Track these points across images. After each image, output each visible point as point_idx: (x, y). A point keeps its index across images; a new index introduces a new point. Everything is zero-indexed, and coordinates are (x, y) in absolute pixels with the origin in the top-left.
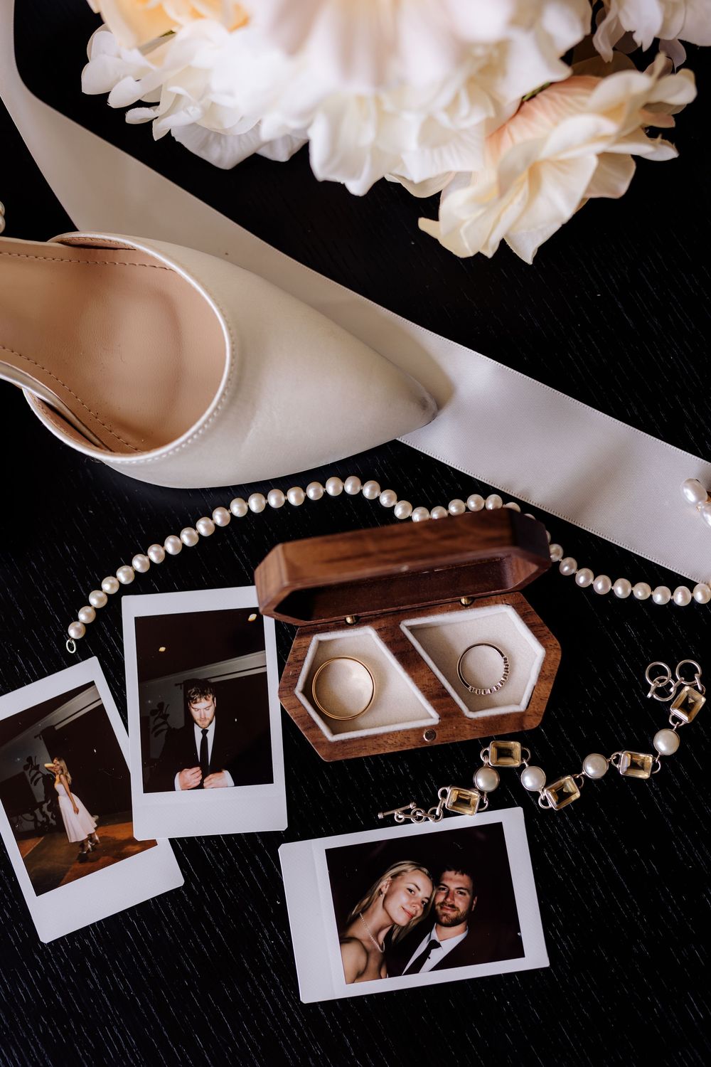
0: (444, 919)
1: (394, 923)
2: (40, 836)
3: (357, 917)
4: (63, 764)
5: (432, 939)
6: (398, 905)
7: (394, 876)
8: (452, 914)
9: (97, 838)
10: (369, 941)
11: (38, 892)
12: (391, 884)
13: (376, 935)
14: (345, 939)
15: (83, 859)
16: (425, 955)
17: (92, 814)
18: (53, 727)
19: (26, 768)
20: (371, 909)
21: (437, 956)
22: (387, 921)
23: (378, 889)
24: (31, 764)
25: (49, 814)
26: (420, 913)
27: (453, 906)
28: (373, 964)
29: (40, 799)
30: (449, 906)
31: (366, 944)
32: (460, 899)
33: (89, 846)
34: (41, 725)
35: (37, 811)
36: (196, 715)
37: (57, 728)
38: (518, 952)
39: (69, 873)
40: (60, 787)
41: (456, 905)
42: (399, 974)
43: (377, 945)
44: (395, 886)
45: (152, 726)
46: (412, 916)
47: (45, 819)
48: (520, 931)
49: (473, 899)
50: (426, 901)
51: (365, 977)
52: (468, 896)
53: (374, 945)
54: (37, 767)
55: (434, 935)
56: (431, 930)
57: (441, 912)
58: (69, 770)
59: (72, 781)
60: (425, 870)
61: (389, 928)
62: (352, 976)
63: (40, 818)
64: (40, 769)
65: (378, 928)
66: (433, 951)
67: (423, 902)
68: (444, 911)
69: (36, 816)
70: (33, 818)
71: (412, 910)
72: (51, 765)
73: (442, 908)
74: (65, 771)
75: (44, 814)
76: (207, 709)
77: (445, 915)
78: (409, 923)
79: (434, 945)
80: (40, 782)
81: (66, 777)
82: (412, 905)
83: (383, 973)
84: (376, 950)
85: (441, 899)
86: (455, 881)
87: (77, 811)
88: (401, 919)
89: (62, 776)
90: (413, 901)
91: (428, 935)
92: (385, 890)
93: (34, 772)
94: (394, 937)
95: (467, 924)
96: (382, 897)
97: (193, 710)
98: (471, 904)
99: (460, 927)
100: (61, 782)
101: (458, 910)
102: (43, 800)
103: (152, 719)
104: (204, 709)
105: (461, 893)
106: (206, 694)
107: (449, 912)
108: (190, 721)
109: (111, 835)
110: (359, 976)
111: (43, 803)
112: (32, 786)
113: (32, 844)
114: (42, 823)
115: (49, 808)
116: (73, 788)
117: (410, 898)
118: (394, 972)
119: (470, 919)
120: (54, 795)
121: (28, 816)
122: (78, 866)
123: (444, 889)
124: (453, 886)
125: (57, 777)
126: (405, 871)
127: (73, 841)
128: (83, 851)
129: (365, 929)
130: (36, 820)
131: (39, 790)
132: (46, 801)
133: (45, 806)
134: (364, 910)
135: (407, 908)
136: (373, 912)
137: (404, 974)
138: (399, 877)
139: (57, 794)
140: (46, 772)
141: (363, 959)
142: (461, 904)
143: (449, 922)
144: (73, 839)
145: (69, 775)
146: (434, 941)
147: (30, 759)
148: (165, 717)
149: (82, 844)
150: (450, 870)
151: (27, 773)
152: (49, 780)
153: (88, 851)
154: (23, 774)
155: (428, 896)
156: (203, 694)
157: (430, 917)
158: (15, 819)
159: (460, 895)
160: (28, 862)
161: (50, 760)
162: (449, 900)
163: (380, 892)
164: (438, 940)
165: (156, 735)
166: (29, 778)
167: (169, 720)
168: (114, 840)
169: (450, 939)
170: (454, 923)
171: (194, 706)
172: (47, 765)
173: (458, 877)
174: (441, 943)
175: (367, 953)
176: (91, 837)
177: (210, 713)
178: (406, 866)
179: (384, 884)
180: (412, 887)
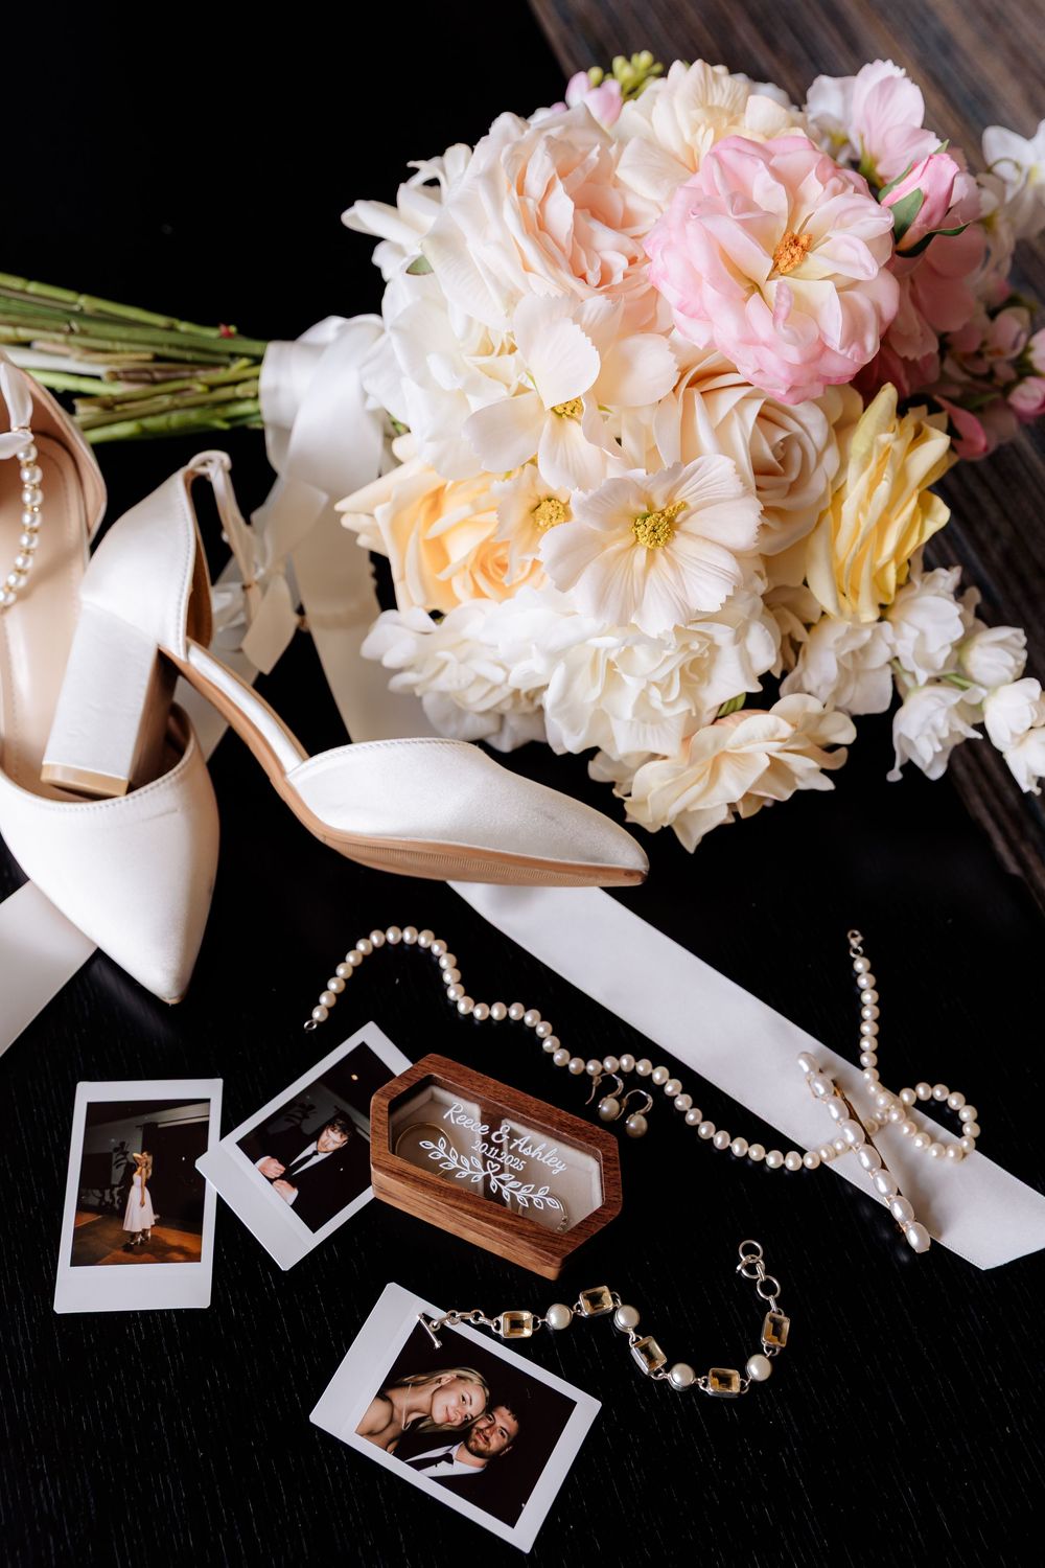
0: (472, 1444)
1: (430, 1414)
2: (98, 1214)
3: (406, 1385)
4: (150, 1159)
5: (450, 1452)
6: (445, 1403)
7: (460, 1377)
8: (482, 1445)
9: (149, 1235)
10: (401, 1413)
11: (73, 1264)
12: (452, 1381)
13: (410, 1412)
14: (382, 1395)
15: (128, 1248)
16: (434, 1461)
17: (155, 1213)
18: (157, 1124)
19: (116, 1150)
20: (421, 1388)
21: (443, 1469)
22: (426, 1408)
23: (438, 1377)
24: (122, 1149)
25: (117, 1198)
26: (457, 1423)
27: (487, 1439)
28: (389, 1433)
29: (115, 1181)
30: (485, 1437)
31: (396, 1412)
32: (498, 1438)
33: (139, 1240)
34: (148, 1118)
35: (107, 1192)
36: (324, 1137)
37: (160, 1126)
38: (511, 1519)
39: (109, 1257)
40: (138, 1179)
41: (491, 1440)
42: (403, 1459)
43: (405, 1421)
44: (454, 1385)
45: (290, 1112)
46: (449, 1421)
47: (111, 1201)
48: (525, 1503)
49: (508, 1446)
50: (470, 1418)
51: (375, 1438)
52: (505, 1441)
53: (401, 1418)
54: (126, 1153)
55: (455, 1451)
56: (455, 1444)
57: (474, 1435)
58: (153, 1167)
59: (151, 1177)
60: (488, 1392)
61: (423, 1415)
62: (366, 1429)
63: (107, 1198)
64: (128, 1156)
65: (415, 1407)
66: (443, 1462)
67: (466, 1416)
68: (477, 1438)
69: (104, 1195)
70: (100, 1195)
71: (452, 1416)
72: (139, 1156)
73: (477, 1433)
74: (149, 1166)
75: (112, 1197)
76: (335, 1142)
77: (476, 1441)
78: (442, 1424)
79: (448, 1458)
80: (123, 1167)
81: (147, 1172)
82: (456, 1411)
83: (391, 1447)
84: (400, 1424)
85: (482, 1425)
86: (505, 1419)
87: (142, 1204)
88: (439, 1416)
89: (144, 1170)
90: (459, 1409)
91: (449, 1447)
92: (444, 1382)
93: (121, 1156)
94: (421, 1426)
95: (488, 1463)
96: (438, 1385)
97: (325, 1132)
98: (503, 1449)
99: (481, 1461)
100: (141, 1174)
101: (489, 1445)
102: (117, 1183)
103: (297, 1108)
104: (332, 1140)
105: (502, 1434)
106: (345, 1133)
107: (480, 1441)
108: (316, 1137)
109: (164, 1238)
110: (370, 1434)
111: (117, 1186)
112: (114, 1167)
113: (89, 1218)
114: (107, 1203)
115: (119, 1193)
116: (149, 1184)
117: (459, 1404)
118: (401, 1454)
119: (493, 1461)
120: (128, 1183)
121: (97, 1192)
122: (120, 1253)
123: (490, 1419)
124: (500, 1423)
125: (139, 1169)
126: (471, 1380)
127: (127, 1229)
128: (132, 1241)
129: (404, 1399)
130: (102, 1199)
131: (118, 1174)
132: (119, 1186)
133: (117, 1189)
134: (416, 1384)
135: (451, 1411)
136: (421, 1392)
137: (409, 1463)
138: (463, 1381)
139: (132, 1183)
140: (132, 1161)
141: (384, 1423)
142: (496, 1443)
143: (475, 1450)
144: (127, 1228)
145: (150, 1171)
146: (451, 1456)
147: (123, 1144)
148: (306, 1117)
149: (133, 1235)
150: (507, 1408)
151: (115, 1155)
152: (131, 1168)
153: (136, 1244)
154: (111, 1154)
155: (474, 1415)
156: (343, 1131)
157: (461, 1434)
158: (84, 1191)
159: (500, 1435)
160: (78, 1233)
161: (140, 1150)
162: (488, 1431)
163: (439, 1381)
164: (454, 1457)
165: (287, 1120)
166: (114, 1160)
167: (305, 1121)
168: (164, 1242)
169: (465, 1464)
170: (478, 1454)
171: (329, 1131)
172: (135, 1155)
173: (510, 1418)
174: (455, 1462)
175: (391, 1421)
176: (144, 1232)
177: (332, 1147)
178: (475, 1377)
179: (447, 1377)
180: (467, 1397)
